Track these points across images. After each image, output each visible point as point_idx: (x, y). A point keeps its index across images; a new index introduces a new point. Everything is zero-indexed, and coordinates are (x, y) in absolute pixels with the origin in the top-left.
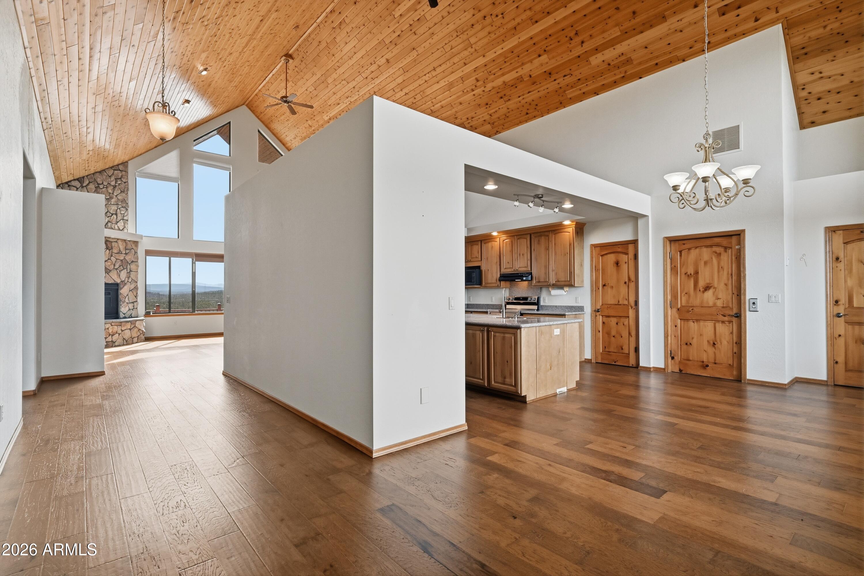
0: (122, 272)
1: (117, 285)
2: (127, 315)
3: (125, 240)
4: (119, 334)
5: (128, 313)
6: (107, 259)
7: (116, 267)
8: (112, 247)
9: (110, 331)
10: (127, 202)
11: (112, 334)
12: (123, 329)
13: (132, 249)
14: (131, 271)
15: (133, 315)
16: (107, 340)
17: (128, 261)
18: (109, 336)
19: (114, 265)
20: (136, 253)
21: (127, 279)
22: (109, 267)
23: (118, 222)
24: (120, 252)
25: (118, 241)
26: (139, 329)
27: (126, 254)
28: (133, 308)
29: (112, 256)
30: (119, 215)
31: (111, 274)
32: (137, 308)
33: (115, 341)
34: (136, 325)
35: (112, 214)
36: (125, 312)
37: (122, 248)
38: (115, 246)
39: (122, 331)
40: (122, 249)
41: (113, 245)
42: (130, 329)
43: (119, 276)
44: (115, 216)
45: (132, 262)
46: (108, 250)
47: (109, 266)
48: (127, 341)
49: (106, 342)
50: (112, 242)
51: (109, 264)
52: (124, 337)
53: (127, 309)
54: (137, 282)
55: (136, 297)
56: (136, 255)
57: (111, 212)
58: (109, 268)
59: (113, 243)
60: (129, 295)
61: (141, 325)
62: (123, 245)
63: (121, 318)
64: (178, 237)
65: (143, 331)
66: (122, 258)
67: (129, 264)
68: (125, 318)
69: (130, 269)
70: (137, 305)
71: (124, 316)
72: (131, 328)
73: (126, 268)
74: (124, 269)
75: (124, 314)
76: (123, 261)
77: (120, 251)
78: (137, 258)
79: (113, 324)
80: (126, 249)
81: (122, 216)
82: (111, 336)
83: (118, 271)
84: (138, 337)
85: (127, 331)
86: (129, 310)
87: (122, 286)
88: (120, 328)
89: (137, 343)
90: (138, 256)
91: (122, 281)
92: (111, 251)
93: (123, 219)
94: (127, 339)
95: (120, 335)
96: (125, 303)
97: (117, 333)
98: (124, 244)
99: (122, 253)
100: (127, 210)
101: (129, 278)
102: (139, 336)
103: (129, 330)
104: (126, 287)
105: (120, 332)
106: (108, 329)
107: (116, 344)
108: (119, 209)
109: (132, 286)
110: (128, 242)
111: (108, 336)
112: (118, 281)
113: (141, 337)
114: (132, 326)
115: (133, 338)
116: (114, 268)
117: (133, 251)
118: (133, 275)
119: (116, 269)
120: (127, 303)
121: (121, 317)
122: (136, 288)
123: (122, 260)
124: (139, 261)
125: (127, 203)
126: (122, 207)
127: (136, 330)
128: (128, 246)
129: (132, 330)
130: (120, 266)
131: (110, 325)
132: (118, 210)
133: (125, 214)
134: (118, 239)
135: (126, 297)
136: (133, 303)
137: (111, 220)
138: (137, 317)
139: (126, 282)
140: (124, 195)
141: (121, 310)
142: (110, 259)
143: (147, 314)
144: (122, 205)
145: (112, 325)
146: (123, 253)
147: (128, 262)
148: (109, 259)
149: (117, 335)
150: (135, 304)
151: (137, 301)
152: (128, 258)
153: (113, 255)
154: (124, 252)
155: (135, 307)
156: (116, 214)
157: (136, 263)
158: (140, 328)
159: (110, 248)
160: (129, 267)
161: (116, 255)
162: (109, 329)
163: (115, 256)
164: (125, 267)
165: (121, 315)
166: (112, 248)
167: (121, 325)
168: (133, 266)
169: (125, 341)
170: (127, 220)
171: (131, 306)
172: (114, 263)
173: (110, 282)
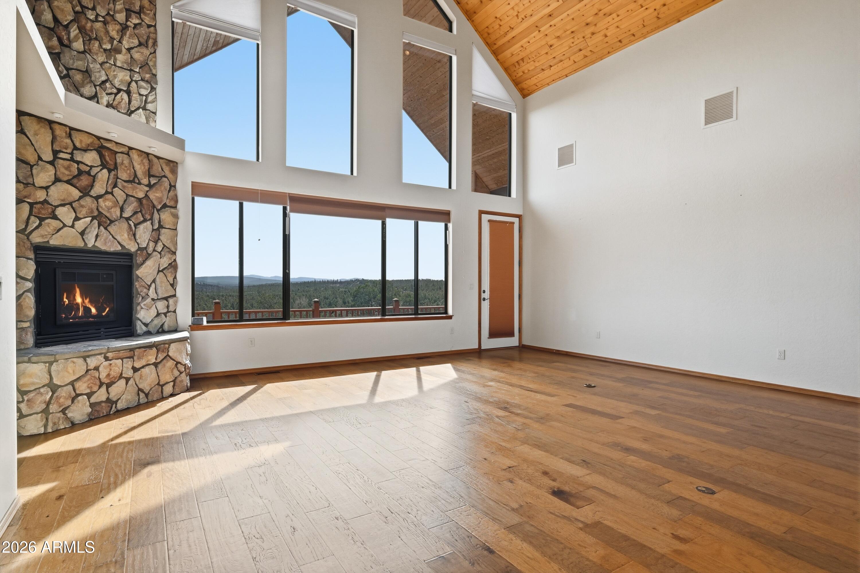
0: (142, 227)
1: (129, 256)
2: (151, 328)
3: (148, 154)
4: (127, 380)
5: (156, 322)
6: (103, 192)
7: (126, 215)
8: (116, 164)
9: (103, 375)
10: (154, 72)
11: (107, 381)
12: (137, 365)
13: (165, 176)
14: (161, 227)
15: (166, 327)
16: (93, 400)
17: (155, 203)
18: (100, 387)
19: (122, 210)
20: (172, 187)
21: (152, 244)
22: (109, 212)
23: (132, 112)
24: (134, 180)
25: (130, 153)
26: (178, 363)
27: (149, 186)
28: (165, 310)
29: (115, 186)
30: (135, 96)
31: (112, 229)
32: (175, 312)
33: (115, 399)
34: (170, 354)
35: (119, 90)
36: (148, 320)
37: (140, 169)
38: (122, 163)
39: (135, 370)
40: (140, 174)
41: (119, 160)
42: (156, 365)
43: (134, 235)
44: (125, 96)
45: (165, 206)
46: (105, 171)
47: (109, 209)
48: (147, 395)
49: (92, 405)
50: (117, 152)
51: (109, 204)
52: (141, 386)
53: (153, 312)
54: (174, 253)
55: (172, 285)
56: (172, 193)
57: (117, 83)
58: (108, 215)
59: (118, 155)
60: (158, 280)
61: (180, 353)
62: (142, 163)
63: (139, 336)
64: (258, 159)
65: (185, 365)
66: (141, 195)
67: (158, 211)
68: (149, 333)
69: (160, 222)
70: (176, 303)
71: (144, 329)
72: (159, 360)
73: (151, 219)
74: (145, 220)
75: (146, 325)
76: (144, 201)
77: (136, 176)
78: (176, 200)
79: (110, 355)
80: (150, 176)
81: (141, 101)
82: (104, 388)
83: (132, 224)
84: (174, 381)
85: (147, 370)
86: (158, 314)
87: (139, 260)
88: (128, 364)
89: (172, 395)
90: (176, 196)
91: (140, 249)
92: (113, 173)
93: (144, 109)
94: (147, 389)
95: (131, 382)
96: (149, 300)
97: (121, 377)
98: (146, 162)
99: (140, 183)
100: (153, 89)
101: (156, 242)
102: (179, 379)
103: (152, 367)
104: (149, 263)
105: (129, 373)
106: (97, 369)
107: (121, 405)
108: (136, 82)
109: (165, 262)
110: (155, 160)
111: (95, 389)
112: (132, 248)
113: (182, 381)
114: (161, 356)
115: (162, 386)
116: (121, 216)
117: (166, 183)
118: (165, 236)
119: (128, 219)
120: (153, 300)
121: (139, 331)
122: (173, 266)
123: (140, 200)
124: (179, 206)
125: (155, 75)
126: (142, 80)
127: (170, 364)
128: (155, 168)
129: (160, 366)
130: (135, 213)
131: (101, 358)
132: (133, 84)
133: (150, 98)
134: (131, 148)
135: (150, 286)
136: (166, 299)
137: (115, 103)
138: (176, 331)
139: (150, 250)
140: (146, 52)
141: (138, 316)
142: (112, 193)
143: (196, 326)
144: (143, 76)
145: (107, 359)
146: (142, 181)
147: (154, 206)
148: (107, 193)
149: (123, 382)
150: (171, 301)
151: (174, 296)
152: (154, 195)
153: (119, 185)
154: (145, 181)
155: (171, 309)
156: (128, 92)
157: (173, 210)
158: (179, 360)
159: (112, 167)
160: (156, 216)
161: (125, 184)
162: (101, 369)
163: (124, 187)
164: (149, 217)
165: (140, 328)
166: (116, 168)
167: (132, 357)
168: (166, 216)
169: (142, 395)
170: (155, 113)
171: (161, 306)
172: (121, 203)
173: (112, 250)
